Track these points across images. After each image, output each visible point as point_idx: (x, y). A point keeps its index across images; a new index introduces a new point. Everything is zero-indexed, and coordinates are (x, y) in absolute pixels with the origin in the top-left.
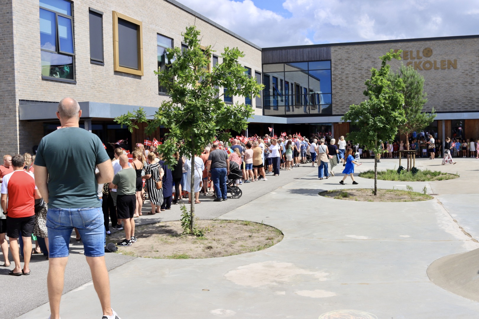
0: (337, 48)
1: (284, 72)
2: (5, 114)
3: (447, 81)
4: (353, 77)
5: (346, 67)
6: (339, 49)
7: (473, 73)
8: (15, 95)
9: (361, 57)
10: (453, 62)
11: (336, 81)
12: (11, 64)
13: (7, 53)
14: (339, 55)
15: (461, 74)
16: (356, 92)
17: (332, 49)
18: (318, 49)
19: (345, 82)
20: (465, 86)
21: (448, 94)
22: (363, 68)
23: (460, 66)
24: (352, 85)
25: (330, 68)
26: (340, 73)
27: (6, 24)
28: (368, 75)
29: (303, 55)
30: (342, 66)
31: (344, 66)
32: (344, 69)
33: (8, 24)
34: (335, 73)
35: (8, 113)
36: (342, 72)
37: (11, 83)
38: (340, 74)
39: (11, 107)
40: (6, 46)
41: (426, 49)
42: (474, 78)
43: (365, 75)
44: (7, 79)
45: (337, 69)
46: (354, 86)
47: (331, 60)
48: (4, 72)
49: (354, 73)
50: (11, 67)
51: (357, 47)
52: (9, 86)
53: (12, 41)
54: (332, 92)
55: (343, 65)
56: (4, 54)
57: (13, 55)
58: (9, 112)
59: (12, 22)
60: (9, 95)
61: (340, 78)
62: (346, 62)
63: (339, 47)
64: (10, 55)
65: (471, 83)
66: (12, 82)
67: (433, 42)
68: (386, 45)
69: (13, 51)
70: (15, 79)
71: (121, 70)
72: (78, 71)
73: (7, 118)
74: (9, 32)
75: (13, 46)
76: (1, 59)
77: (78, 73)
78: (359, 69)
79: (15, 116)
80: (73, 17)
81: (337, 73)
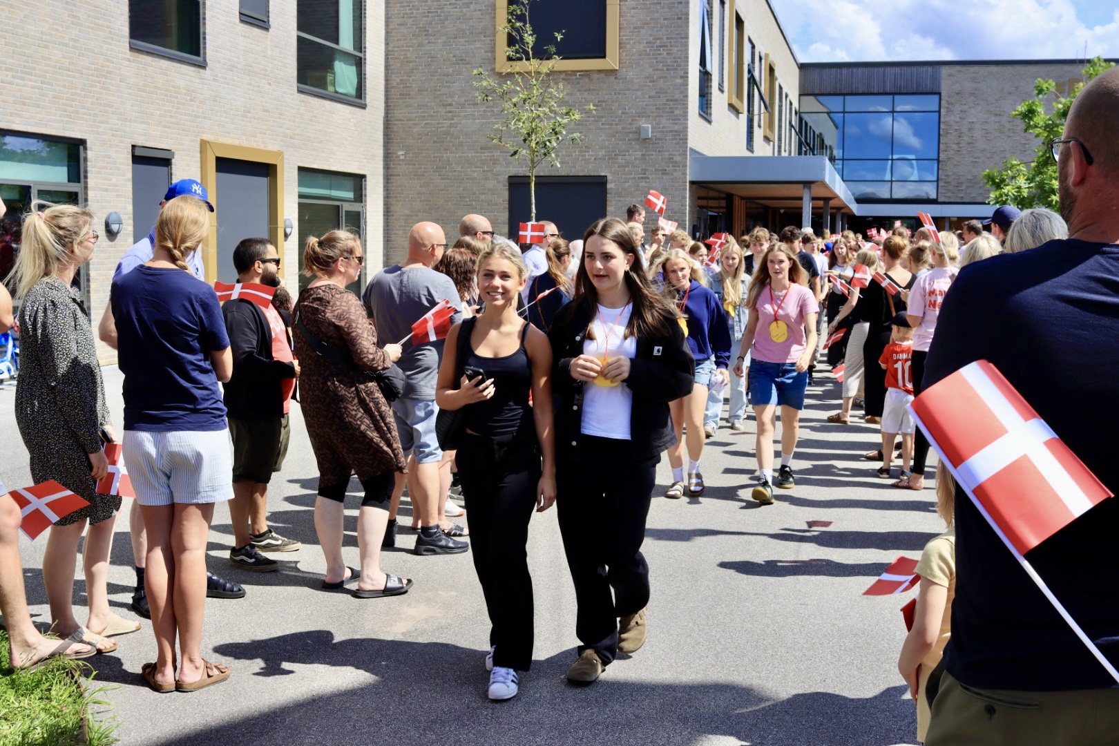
0: (953, 70)
1: (844, 112)
2: (665, 170)
4: (983, 129)
6: (957, 71)
8: (687, 139)
9: (1002, 90)
11: (949, 136)
12: (682, 88)
13: (675, 69)
14: (957, 85)
17: (945, 71)
18: (914, 69)
19: (967, 139)
22: (1004, 111)
24: (981, 144)
25: (937, 109)
26: (958, 119)
27: (676, 21)
29: (884, 81)
30: (963, 106)
32: (965, 111)
33: (679, 21)
34: (948, 119)
35: (671, 168)
37: (679, 120)
38: (957, 122)
39: (677, 158)
40: (674, 58)
44: (673, 112)
45: (952, 111)
46: (983, 146)
47: (940, 94)
48: (667, 101)
49: (986, 122)
50: (681, 93)
51: (994, 69)
52: (676, 124)
53: (687, 49)
54: (939, 156)
55: (965, 104)
56: (668, 70)
57: (687, 73)
58: (673, 166)
59: (688, 19)
60: (675, 139)
61: (956, 129)
62: (972, 98)
63: (958, 68)
64: (681, 73)
66: (682, 118)
68: (1052, 67)
69: (688, 65)
70: (687, 112)
71: (735, 102)
72: (713, 103)
73: (668, 177)
74: (680, 34)
75: (688, 57)
76: (661, 78)
77: (713, 105)
78: (996, 115)
79: (685, 174)
80: (712, 7)
81: (951, 119)
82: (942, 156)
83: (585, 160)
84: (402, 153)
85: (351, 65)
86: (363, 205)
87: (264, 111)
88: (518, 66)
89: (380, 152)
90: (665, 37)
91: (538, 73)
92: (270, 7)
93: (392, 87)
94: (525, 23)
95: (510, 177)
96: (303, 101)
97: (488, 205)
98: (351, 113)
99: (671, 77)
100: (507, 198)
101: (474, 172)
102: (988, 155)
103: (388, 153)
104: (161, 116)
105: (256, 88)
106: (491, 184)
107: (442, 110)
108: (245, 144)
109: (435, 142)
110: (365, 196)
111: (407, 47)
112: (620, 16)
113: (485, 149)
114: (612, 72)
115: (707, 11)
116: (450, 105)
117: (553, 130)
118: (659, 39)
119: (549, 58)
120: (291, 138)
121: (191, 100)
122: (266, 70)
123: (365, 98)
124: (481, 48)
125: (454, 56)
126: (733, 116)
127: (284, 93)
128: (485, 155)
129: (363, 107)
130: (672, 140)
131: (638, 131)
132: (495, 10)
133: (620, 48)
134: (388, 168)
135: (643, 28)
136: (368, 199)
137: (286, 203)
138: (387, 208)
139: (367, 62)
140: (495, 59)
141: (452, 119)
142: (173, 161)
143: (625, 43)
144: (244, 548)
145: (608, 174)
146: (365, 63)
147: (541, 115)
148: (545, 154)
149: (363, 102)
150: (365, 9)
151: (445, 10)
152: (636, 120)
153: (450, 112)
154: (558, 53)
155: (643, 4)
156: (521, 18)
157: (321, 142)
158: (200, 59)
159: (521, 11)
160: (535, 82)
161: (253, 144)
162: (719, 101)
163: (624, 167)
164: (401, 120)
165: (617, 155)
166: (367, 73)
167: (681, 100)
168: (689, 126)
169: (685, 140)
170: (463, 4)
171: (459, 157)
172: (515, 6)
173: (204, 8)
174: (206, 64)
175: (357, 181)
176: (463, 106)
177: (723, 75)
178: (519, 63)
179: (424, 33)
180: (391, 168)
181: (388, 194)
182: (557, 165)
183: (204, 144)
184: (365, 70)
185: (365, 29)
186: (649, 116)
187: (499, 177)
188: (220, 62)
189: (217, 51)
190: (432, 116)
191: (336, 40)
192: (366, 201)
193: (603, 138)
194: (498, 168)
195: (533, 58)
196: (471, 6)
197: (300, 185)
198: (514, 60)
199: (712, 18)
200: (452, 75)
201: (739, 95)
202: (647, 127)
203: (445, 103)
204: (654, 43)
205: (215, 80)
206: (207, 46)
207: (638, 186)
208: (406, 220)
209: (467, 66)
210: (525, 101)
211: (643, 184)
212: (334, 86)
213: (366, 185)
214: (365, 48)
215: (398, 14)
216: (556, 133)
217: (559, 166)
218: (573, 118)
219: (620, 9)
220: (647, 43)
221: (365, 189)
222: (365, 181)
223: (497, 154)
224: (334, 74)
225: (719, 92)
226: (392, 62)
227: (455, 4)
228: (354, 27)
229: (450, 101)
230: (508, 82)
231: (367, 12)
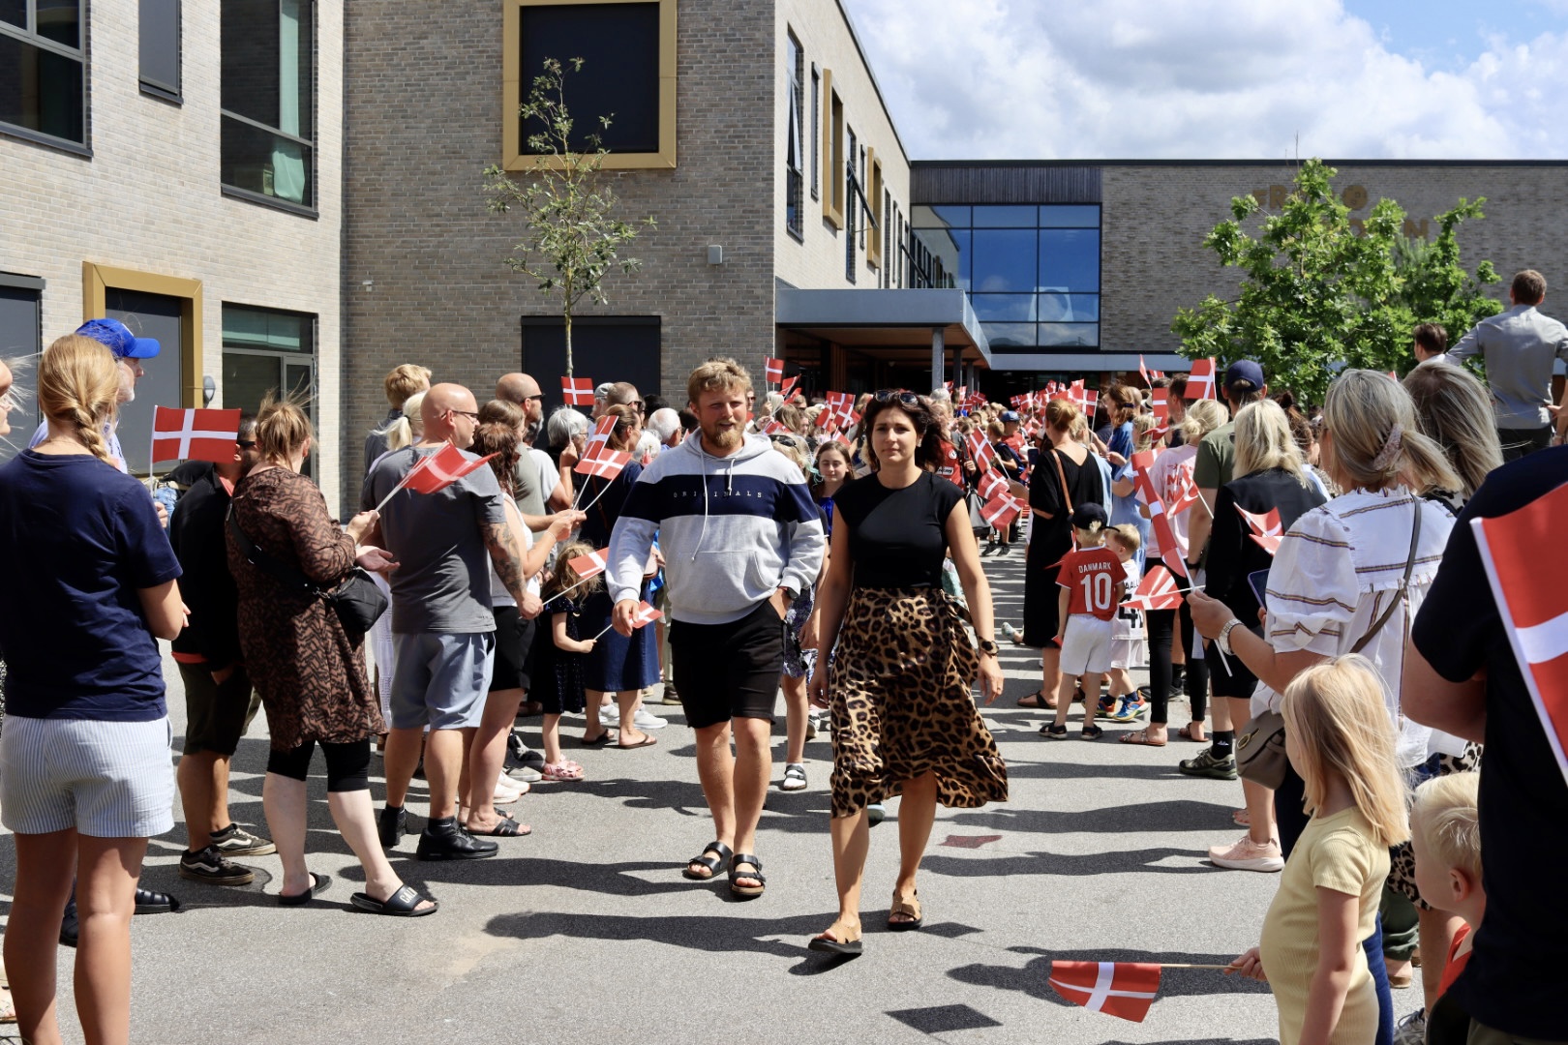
0: (1118, 172)
1: (971, 229)
2: (743, 308)
4: (1159, 252)
5: (1141, 223)
6: (1124, 174)
7: (1466, 256)
8: (772, 265)
9: (1183, 200)
10: (1418, 226)
11: (1113, 261)
12: (765, 194)
13: (755, 169)
14: (1124, 193)
17: (1106, 174)
18: (1066, 170)
19: (1138, 265)
22: (1187, 228)
24: (1157, 273)
25: (1097, 225)
26: (1125, 239)
27: (756, 102)
28: (1199, 248)
29: (1026, 187)
30: (1131, 222)
31: (1137, 222)
32: (1134, 228)
33: (761, 102)
34: (1112, 238)
35: (750, 305)
36: (1129, 238)
37: (761, 238)
38: (1123, 243)
39: (759, 292)
40: (754, 153)
41: (1350, 188)
43: (1192, 248)
44: (753, 228)
45: (1117, 228)
46: (1160, 275)
47: (1100, 204)
48: (744, 212)
49: (1162, 243)
50: (763, 201)
51: (1172, 171)
52: (758, 244)
53: (771, 142)
54: (1100, 289)
55: (1134, 219)
56: (745, 169)
57: (773, 174)
58: (753, 303)
59: (773, 99)
60: (756, 265)
61: (1123, 253)
62: (1143, 210)
63: (1124, 169)
64: (764, 174)
66: (765, 236)
67: (1370, 171)
68: (1248, 170)
69: (773, 163)
70: (772, 228)
71: (832, 213)
72: (804, 215)
73: (747, 317)
74: (763, 120)
75: (773, 152)
76: (736, 180)
77: (805, 219)
78: (1176, 233)
79: (770, 313)
80: (802, 84)
81: (1116, 238)
82: (1105, 288)
83: (630, 293)
84: (369, 282)
85: (295, 157)
86: (313, 356)
87: (176, 221)
88: (547, 163)
89: (335, 281)
90: (740, 124)
91: (576, 172)
92: (183, 74)
93: (355, 190)
94: (558, 103)
95: (523, 317)
96: (229, 208)
97: (493, 356)
98: (296, 226)
99: (750, 179)
100: (520, 347)
101: (472, 309)
102: (1167, 288)
103: (349, 283)
104: (26, 227)
105: (162, 190)
106: (497, 327)
107: (427, 223)
108: (148, 269)
109: (416, 268)
110: (317, 344)
111: (376, 133)
112: (678, 94)
113: (489, 277)
114: (666, 172)
115: (796, 89)
116: (438, 215)
117: (599, 253)
118: (735, 126)
119: (593, 151)
120: (212, 261)
121: (70, 205)
122: (177, 164)
123: (316, 204)
124: (481, 136)
125: (444, 147)
126: (829, 234)
127: (203, 196)
128: (488, 287)
129: (314, 217)
130: (751, 266)
131: (705, 253)
132: (502, 83)
133: (678, 138)
134: (348, 304)
135: (711, 111)
136: (321, 348)
137: (205, 355)
138: (348, 361)
139: (319, 153)
140: (501, 151)
141: (441, 236)
142: (44, 292)
143: (686, 132)
144: (202, 851)
145: (662, 314)
146: (316, 155)
147: (584, 232)
148: (587, 288)
149: (312, 210)
150: (316, 79)
151: (431, 82)
152: (702, 239)
153: (438, 225)
154: (605, 145)
155: (711, 78)
156: (551, 94)
157: (254, 267)
158: (83, 146)
159: (552, 84)
160: (572, 186)
161: (159, 269)
162: (812, 212)
163: (685, 303)
164: (368, 237)
165: (674, 287)
166: (319, 169)
167: (763, 211)
168: (775, 247)
169: (769, 267)
170: (456, 74)
171: (453, 289)
172: (543, 78)
173: (89, 73)
174: (92, 154)
175: (305, 323)
176: (456, 217)
177: (816, 177)
178: (549, 158)
179: (400, 114)
180: (354, 304)
181: (348, 341)
182: (603, 301)
183: (88, 270)
184: (316, 166)
185: (316, 106)
186: (719, 234)
187: (509, 318)
188: (111, 151)
189: (107, 135)
190: (413, 231)
191: (276, 122)
192: (317, 351)
193: (656, 262)
194: (506, 305)
195: (570, 151)
196: (468, 77)
197: (225, 327)
198: (543, 153)
199: (802, 99)
200: (441, 174)
201: (837, 205)
202: (717, 247)
203: (431, 213)
204: (727, 132)
205: (105, 177)
206: (93, 127)
207: (705, 330)
208: (375, 377)
209: (463, 161)
210: (559, 211)
211: (712, 328)
212: (273, 187)
213: (317, 328)
214: (316, 133)
215: (363, 87)
216: (603, 258)
217: (605, 302)
218: (625, 235)
219: (678, 84)
220: (716, 132)
221: (317, 333)
222: (317, 322)
223: (505, 285)
224: (273, 170)
225: (811, 200)
226: (354, 154)
227: (444, 74)
228: (300, 104)
229: (437, 209)
230: (535, 185)
231: (320, 82)
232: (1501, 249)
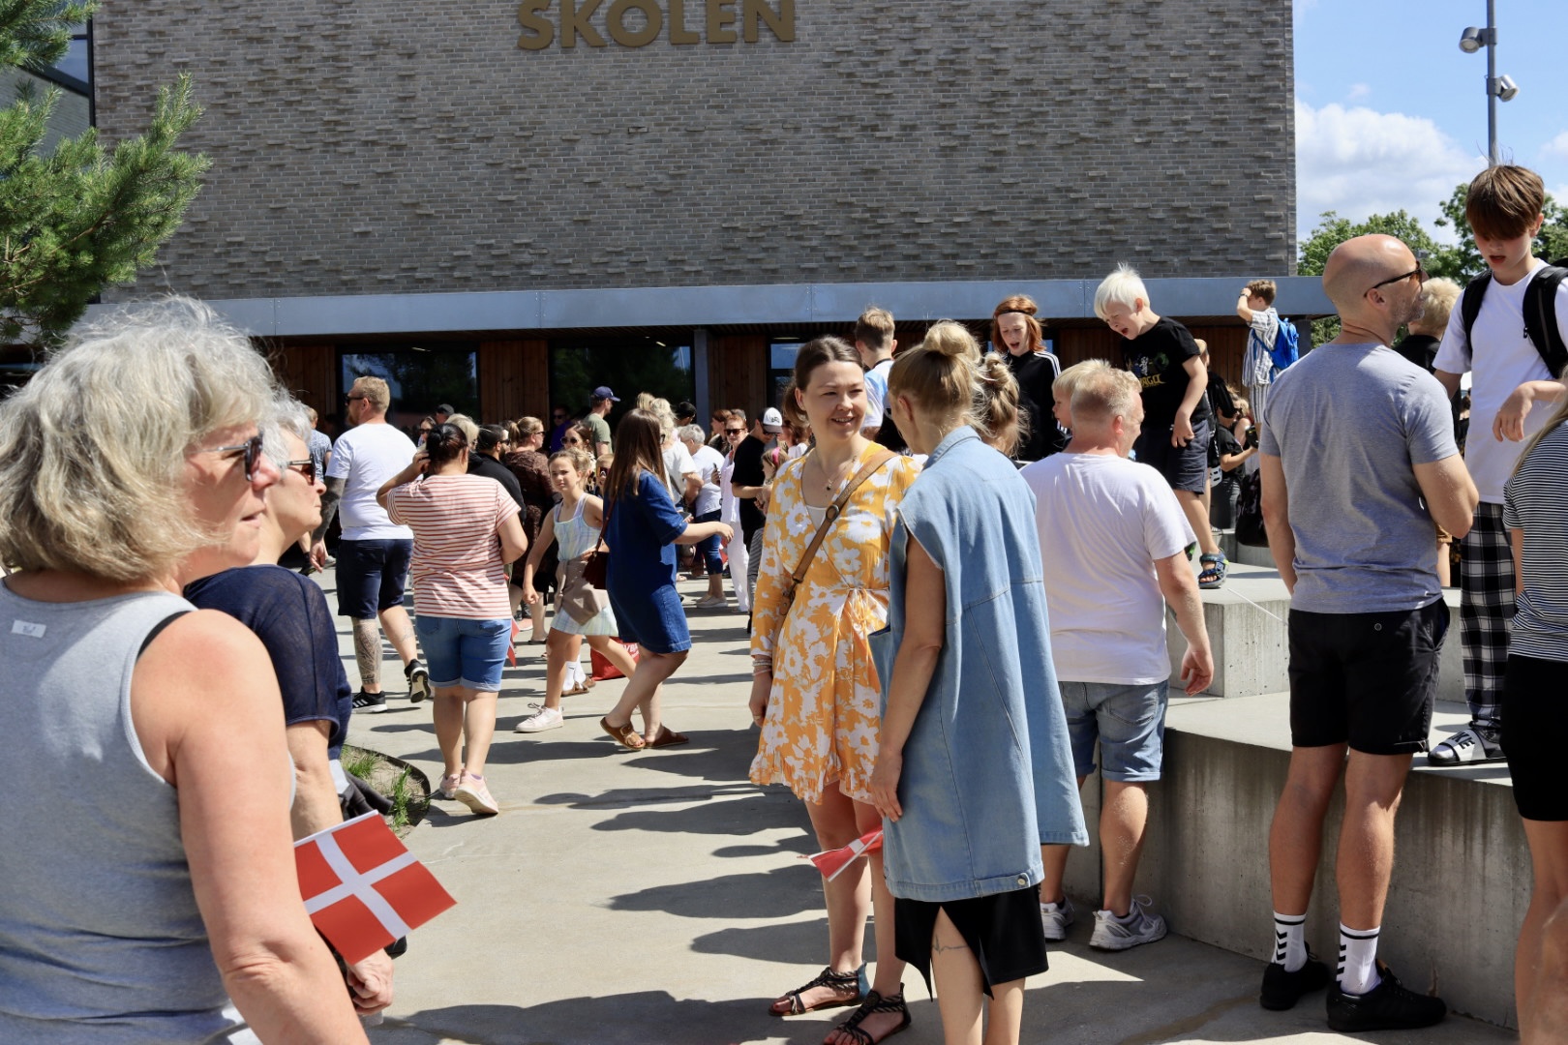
3: (739, 114)
4: (215, 84)
5: (175, 22)
7: (881, 69)
15: (816, 71)
16: (235, 169)
20: (842, 140)
21: (747, 189)
22: (273, 29)
23: (811, 28)
26: (142, 58)
28: (302, 70)
30: (155, 19)
31: (166, 18)
32: (161, 33)
34: (114, 58)
36: (152, 55)
38: (140, 66)
42: (888, 96)
43: (286, 72)
45: (125, 34)
49: (222, 63)
55: (161, 13)
61: (140, 88)
65: (875, 128)
81: (121, 56)
232: (957, 51)
